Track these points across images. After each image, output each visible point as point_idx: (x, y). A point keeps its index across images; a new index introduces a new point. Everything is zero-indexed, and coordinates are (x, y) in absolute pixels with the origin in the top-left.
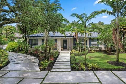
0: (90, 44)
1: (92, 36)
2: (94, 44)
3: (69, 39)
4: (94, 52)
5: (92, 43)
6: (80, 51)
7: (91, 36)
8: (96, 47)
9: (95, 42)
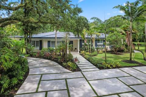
0: (96, 45)
1: (100, 37)
2: (100, 45)
3: (78, 40)
4: (102, 53)
5: (98, 44)
6: (89, 53)
7: (98, 37)
8: (103, 48)
9: (101, 43)
